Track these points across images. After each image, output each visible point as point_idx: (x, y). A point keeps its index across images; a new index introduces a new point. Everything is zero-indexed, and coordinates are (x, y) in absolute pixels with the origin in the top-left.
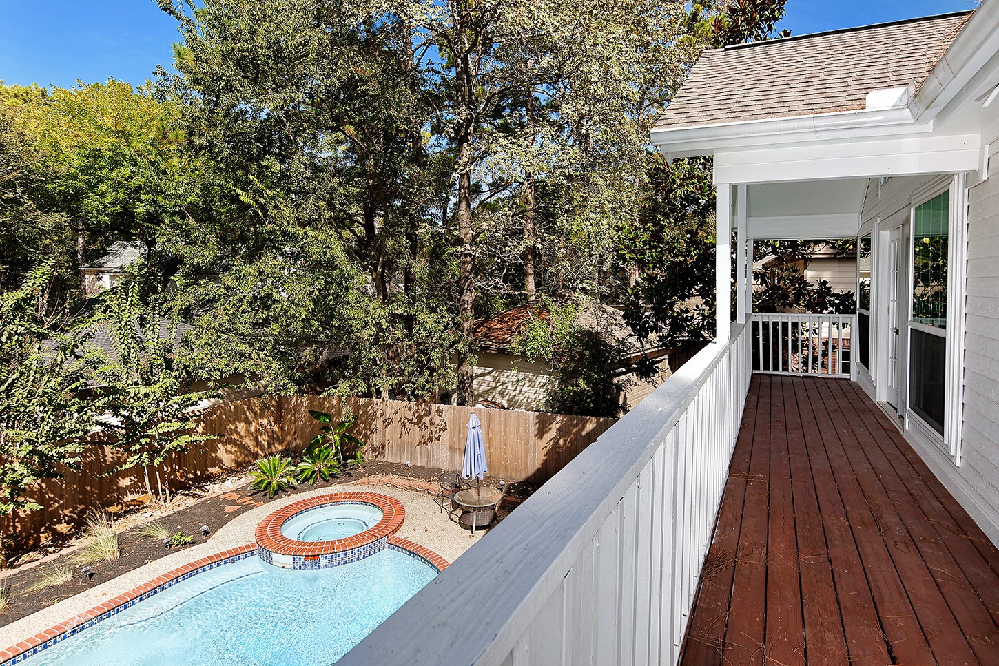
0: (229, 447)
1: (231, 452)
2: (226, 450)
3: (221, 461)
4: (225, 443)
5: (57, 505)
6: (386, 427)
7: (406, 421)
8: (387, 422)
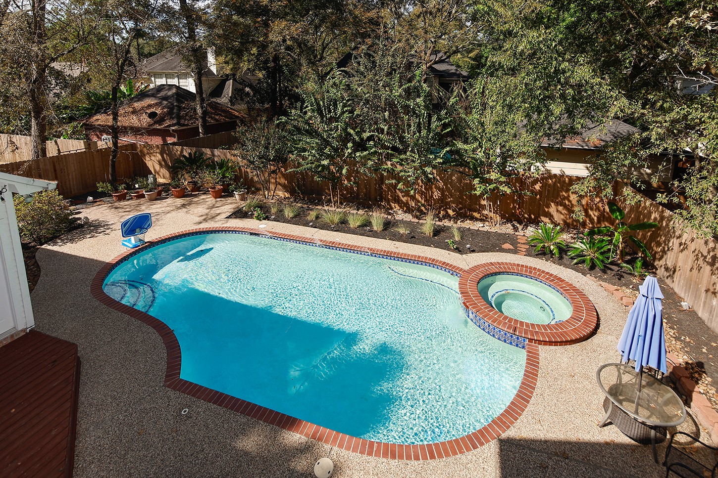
0: (560, 208)
1: (561, 213)
2: (557, 210)
3: (552, 216)
4: (557, 204)
5: (449, 200)
6: (682, 251)
7: (700, 255)
8: (683, 247)
